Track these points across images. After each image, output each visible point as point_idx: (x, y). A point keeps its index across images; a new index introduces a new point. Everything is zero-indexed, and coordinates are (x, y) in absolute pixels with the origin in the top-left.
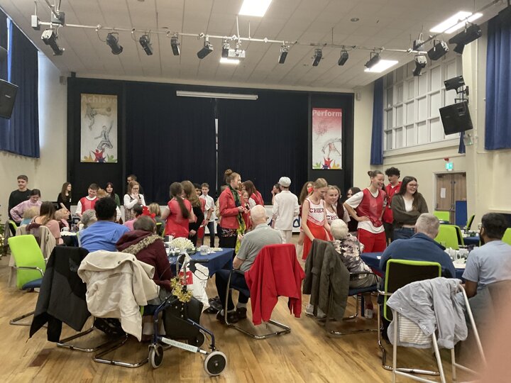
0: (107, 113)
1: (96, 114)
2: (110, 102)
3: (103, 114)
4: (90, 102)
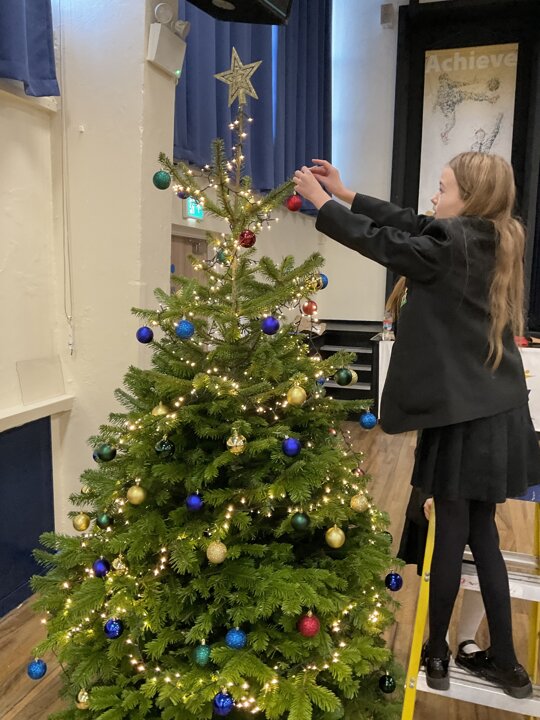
0: (490, 94)
1: (460, 101)
2: (497, 64)
3: (479, 99)
4: (447, 69)
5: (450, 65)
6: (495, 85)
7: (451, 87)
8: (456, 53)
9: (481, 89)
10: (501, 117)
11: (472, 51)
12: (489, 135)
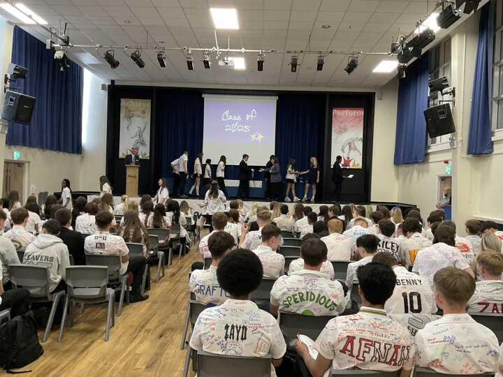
0: (142, 115)
1: (133, 116)
2: (144, 106)
3: (139, 116)
4: (128, 106)
5: (129, 104)
6: (144, 112)
7: (130, 111)
8: (131, 100)
9: (139, 113)
10: (146, 124)
11: (136, 100)
12: (142, 129)
